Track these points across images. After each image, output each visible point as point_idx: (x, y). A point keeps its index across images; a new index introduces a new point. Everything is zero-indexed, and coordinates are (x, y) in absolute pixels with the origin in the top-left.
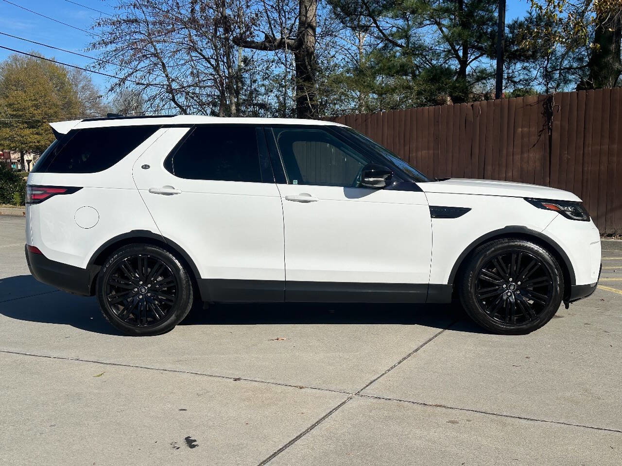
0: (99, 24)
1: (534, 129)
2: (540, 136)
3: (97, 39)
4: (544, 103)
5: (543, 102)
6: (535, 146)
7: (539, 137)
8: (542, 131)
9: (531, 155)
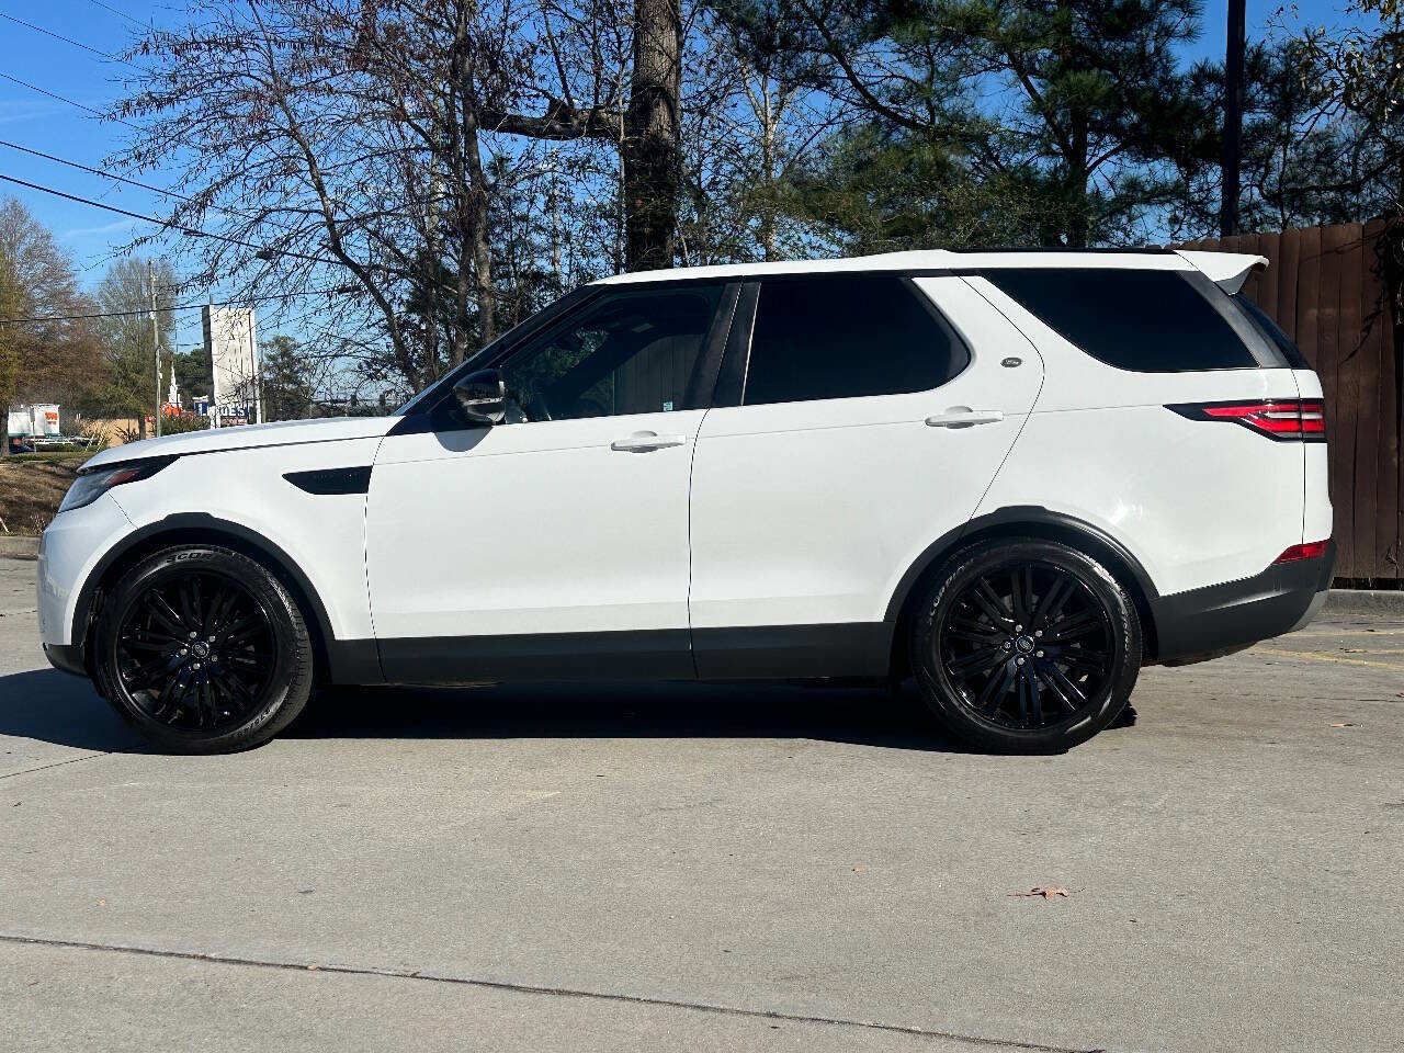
0: (145, 48)
1: (1349, 312)
2: (1368, 329)
3: (136, 91)
4: (1378, 244)
5: (1375, 241)
6: (1357, 355)
7: (1364, 334)
8: (1372, 316)
9: (1346, 378)
